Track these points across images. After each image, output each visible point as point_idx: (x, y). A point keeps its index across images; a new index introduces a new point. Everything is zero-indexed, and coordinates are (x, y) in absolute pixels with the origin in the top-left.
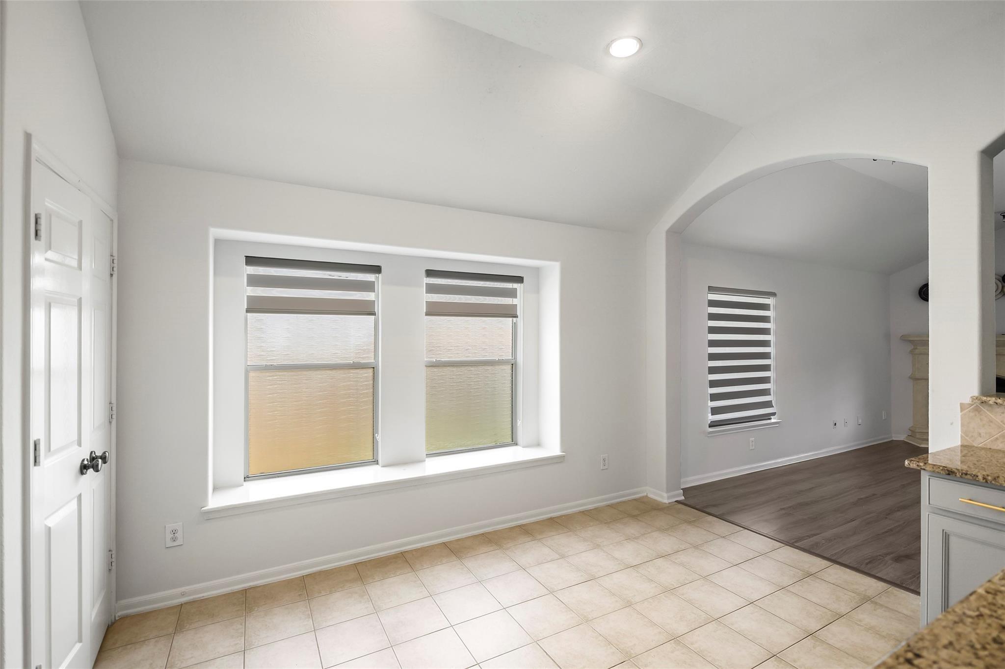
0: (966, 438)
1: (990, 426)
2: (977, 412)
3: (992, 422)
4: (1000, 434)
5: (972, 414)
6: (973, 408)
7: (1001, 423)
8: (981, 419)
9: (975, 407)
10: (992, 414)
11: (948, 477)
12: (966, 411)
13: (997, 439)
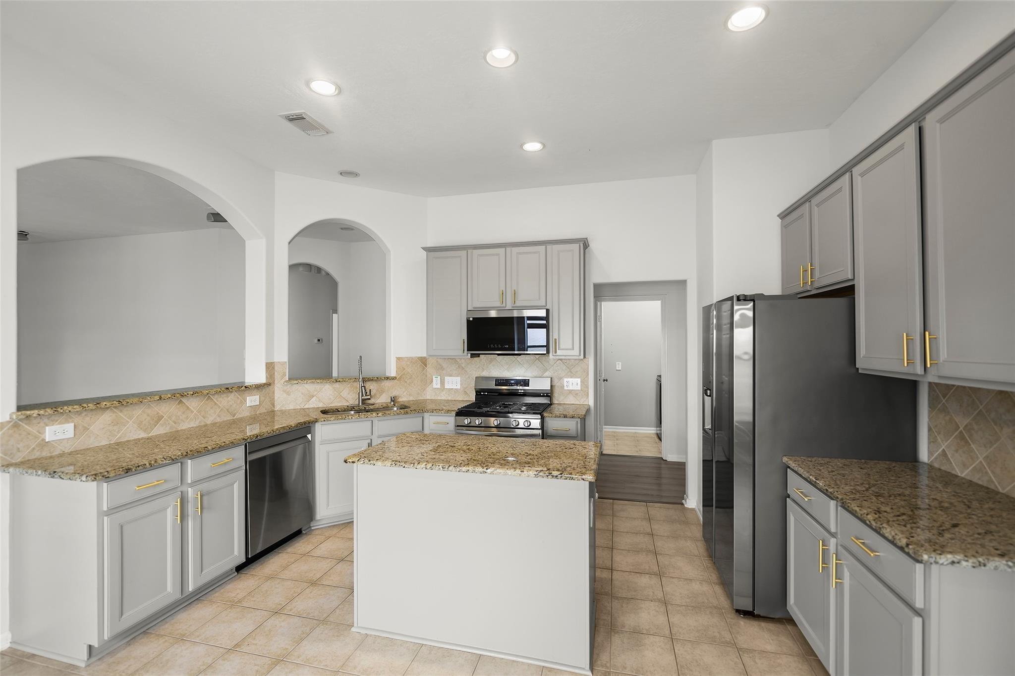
0: (6, 457)
1: (28, 438)
2: (16, 429)
3: (29, 434)
4: (36, 443)
5: (11, 432)
6: (12, 426)
7: (37, 433)
8: (20, 435)
9: (14, 423)
10: (30, 427)
11: (127, 474)
12: (5, 429)
13: (34, 449)
